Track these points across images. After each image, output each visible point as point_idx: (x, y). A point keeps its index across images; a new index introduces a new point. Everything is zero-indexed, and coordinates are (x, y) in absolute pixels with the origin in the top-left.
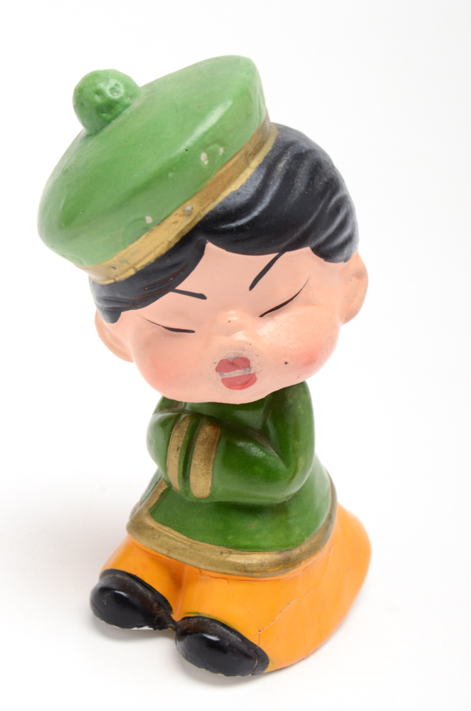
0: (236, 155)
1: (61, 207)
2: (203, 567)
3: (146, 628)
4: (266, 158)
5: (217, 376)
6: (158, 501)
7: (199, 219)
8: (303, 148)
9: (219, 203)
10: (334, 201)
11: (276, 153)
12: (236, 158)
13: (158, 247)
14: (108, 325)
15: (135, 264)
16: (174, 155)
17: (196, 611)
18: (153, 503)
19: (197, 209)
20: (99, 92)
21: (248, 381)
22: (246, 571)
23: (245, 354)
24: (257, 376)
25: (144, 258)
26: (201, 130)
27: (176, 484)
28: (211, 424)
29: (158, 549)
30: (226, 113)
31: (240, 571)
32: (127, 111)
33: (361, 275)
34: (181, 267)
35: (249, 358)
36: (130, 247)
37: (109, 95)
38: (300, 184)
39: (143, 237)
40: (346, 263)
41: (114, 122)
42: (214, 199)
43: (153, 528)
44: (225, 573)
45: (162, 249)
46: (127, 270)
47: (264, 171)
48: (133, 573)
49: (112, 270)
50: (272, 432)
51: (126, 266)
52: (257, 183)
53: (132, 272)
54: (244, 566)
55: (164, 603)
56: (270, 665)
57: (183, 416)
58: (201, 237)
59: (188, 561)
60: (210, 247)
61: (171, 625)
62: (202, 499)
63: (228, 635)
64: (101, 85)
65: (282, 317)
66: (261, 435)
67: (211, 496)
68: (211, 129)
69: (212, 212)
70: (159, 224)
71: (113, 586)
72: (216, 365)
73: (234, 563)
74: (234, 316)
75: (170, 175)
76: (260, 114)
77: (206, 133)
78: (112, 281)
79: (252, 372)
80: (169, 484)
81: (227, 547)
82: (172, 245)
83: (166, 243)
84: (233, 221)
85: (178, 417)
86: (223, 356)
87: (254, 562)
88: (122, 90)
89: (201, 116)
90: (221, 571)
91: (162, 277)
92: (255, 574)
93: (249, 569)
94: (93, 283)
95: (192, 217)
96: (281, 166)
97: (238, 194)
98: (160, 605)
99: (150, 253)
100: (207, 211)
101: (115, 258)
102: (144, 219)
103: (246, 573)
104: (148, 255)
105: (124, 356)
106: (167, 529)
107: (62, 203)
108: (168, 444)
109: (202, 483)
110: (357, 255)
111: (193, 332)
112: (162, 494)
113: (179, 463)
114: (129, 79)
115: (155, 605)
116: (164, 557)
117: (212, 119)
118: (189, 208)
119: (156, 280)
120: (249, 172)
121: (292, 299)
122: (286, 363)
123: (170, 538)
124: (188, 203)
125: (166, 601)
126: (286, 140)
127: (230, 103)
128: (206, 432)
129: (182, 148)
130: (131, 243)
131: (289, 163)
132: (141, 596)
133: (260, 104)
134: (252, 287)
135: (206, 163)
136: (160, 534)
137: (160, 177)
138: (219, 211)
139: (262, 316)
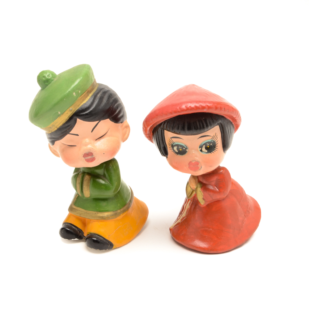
0: (84, 93)
1: (34, 111)
2: (90, 218)
3: (76, 239)
4: (94, 93)
5: (83, 159)
6: (76, 200)
7: (74, 112)
8: (106, 90)
9: (80, 107)
10: (116, 105)
11: (97, 92)
12: (84, 94)
13: (63, 121)
14: (51, 146)
15: (57, 126)
16: (65, 94)
17: (90, 232)
18: (74, 201)
19: (73, 109)
20: (44, 77)
21: (93, 160)
22: (103, 218)
23: (91, 151)
24: (95, 158)
25: (59, 124)
26: (73, 86)
27: (80, 194)
28: (88, 175)
29: (77, 215)
30: (80, 81)
31: (101, 218)
32: (53, 82)
33: (128, 127)
34: (70, 126)
35: (93, 153)
36: (55, 121)
37: (47, 77)
38: (105, 101)
39: (58, 118)
40: (122, 124)
41: (49, 85)
42: (79, 106)
43: (75, 209)
44: (97, 219)
45: (64, 121)
46: (55, 128)
47: (93, 97)
48: (71, 223)
49: (50, 129)
50: (107, 175)
51: (54, 127)
52: (91, 101)
53: (56, 129)
54: (102, 217)
55: (81, 231)
56: (114, 246)
57: (80, 173)
58: (75, 117)
59: (86, 217)
60: (78, 120)
61: (84, 238)
62: (88, 198)
63: (99, 238)
64: (45, 75)
65: (102, 140)
66: (103, 177)
67: (90, 196)
68: (76, 85)
69: (78, 110)
70: (62, 114)
71: (65, 227)
72: (83, 155)
73: (99, 216)
74: (87, 140)
75: (65, 99)
76: (92, 80)
77: (74, 87)
78: (51, 132)
79: (94, 157)
80: (78, 195)
81: (97, 211)
82: (67, 120)
83: (65, 119)
84: (84, 112)
85: (79, 174)
86: (85, 152)
87: (105, 215)
88: (51, 76)
89: (73, 82)
90: (96, 219)
91: (65, 130)
92: (106, 219)
93: (104, 217)
94: (46, 133)
95: (72, 111)
96: (99, 95)
97: (86, 104)
98: (80, 232)
99: (61, 123)
100: (76, 110)
101: (51, 125)
102: (58, 113)
103: (103, 219)
104: (60, 123)
105: (58, 155)
106: (79, 208)
107: (35, 109)
108: (76, 183)
109: (87, 193)
110: (126, 121)
111: (76, 146)
112: (77, 198)
113: (80, 187)
114: (53, 72)
115: (78, 232)
116: (79, 217)
117: (76, 83)
118: (71, 109)
119: (63, 131)
120: (89, 98)
121: (105, 135)
122: (104, 154)
123: (80, 211)
124: (71, 107)
125: (82, 230)
126: (101, 88)
127: (81, 78)
128: (87, 177)
129: (68, 91)
130: (55, 120)
131: (102, 95)
132: (73, 229)
133: (91, 78)
134: (92, 131)
135: (75, 95)
136: (77, 210)
137: (62, 100)
138: (80, 109)
139: (96, 140)
